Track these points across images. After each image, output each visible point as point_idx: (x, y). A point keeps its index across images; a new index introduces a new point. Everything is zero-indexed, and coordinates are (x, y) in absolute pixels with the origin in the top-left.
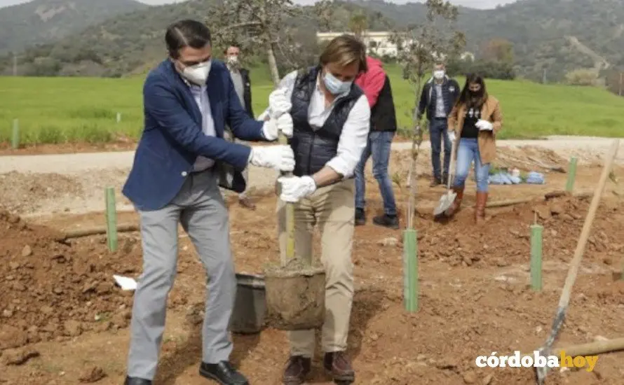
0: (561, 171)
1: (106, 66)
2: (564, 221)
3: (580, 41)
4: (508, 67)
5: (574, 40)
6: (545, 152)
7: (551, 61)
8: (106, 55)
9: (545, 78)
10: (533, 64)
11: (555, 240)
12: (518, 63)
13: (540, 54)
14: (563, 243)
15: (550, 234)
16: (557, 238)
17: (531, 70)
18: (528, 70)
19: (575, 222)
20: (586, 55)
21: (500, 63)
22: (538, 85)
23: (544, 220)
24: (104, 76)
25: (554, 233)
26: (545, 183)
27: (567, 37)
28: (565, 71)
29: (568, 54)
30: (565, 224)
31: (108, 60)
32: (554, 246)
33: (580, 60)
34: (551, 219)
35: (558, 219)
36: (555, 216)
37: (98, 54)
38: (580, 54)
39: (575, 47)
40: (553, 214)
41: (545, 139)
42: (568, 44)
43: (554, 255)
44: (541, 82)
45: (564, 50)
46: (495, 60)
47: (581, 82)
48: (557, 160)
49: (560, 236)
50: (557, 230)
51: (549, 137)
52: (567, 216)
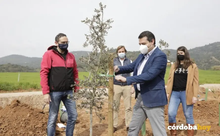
0: (205, 93)
1: (84, 69)
2: (202, 107)
5: (214, 58)
6: (201, 88)
7: (207, 64)
8: (84, 66)
9: (205, 69)
10: (201, 65)
11: (199, 113)
13: (203, 62)
14: (201, 114)
15: (197, 111)
16: (199, 112)
17: (201, 66)
18: (200, 67)
19: (206, 107)
22: (203, 71)
24: (83, 71)
25: (198, 111)
26: (200, 97)
27: (211, 57)
28: (211, 66)
29: (212, 62)
30: (202, 108)
31: (85, 68)
32: (198, 115)
33: (216, 63)
34: (198, 107)
35: (200, 107)
36: (199, 106)
37: (82, 66)
38: (216, 61)
39: (214, 60)
40: (198, 105)
41: (203, 85)
42: (212, 59)
43: (198, 118)
44: (204, 69)
45: (210, 60)
48: (205, 90)
49: (200, 112)
50: (200, 110)
51: (204, 84)
52: (203, 106)
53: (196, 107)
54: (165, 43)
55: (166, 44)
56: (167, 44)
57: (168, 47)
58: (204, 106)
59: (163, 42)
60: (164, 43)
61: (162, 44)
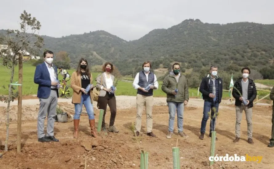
2: (100, 151)
3: (97, 53)
4: (67, 64)
5: (95, 53)
12: (72, 62)
16: (96, 162)
18: (76, 65)
20: (100, 59)
21: (64, 61)
23: (89, 151)
25: (94, 159)
27: (92, 52)
28: (92, 66)
29: (92, 59)
33: (97, 62)
34: (94, 150)
35: (96, 149)
38: (97, 59)
39: (95, 56)
40: (93, 147)
42: (92, 55)
45: (91, 57)
46: (62, 61)
47: (97, 71)
50: (96, 157)
52: (101, 147)
53: (90, 152)
54: (34, 19)
55: (36, 22)
56: (38, 23)
57: (38, 28)
58: (103, 148)
59: (29, 17)
60: (32, 19)
61: (26, 21)
